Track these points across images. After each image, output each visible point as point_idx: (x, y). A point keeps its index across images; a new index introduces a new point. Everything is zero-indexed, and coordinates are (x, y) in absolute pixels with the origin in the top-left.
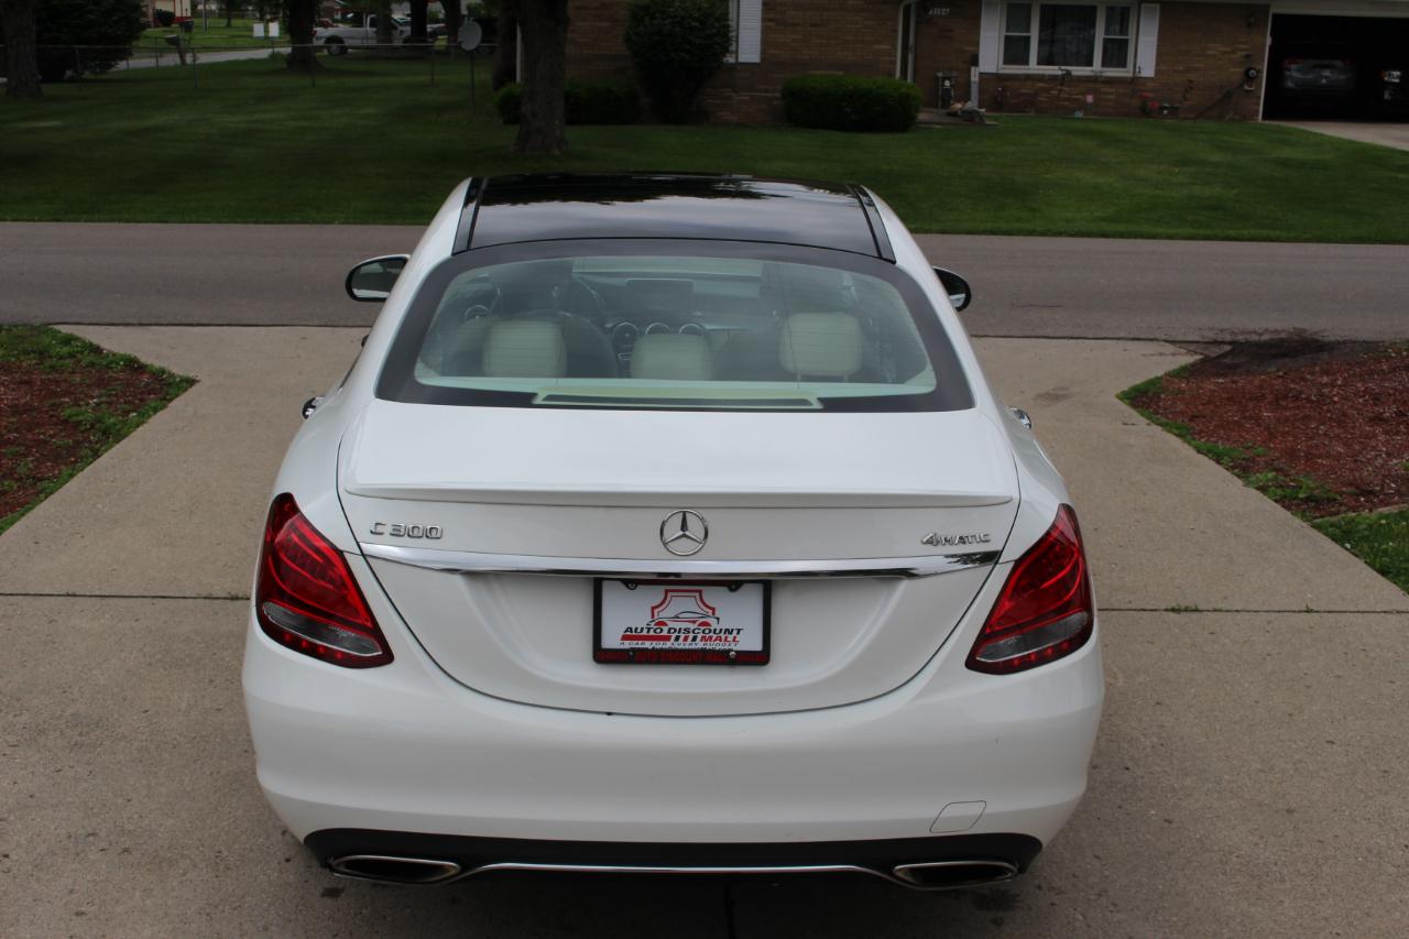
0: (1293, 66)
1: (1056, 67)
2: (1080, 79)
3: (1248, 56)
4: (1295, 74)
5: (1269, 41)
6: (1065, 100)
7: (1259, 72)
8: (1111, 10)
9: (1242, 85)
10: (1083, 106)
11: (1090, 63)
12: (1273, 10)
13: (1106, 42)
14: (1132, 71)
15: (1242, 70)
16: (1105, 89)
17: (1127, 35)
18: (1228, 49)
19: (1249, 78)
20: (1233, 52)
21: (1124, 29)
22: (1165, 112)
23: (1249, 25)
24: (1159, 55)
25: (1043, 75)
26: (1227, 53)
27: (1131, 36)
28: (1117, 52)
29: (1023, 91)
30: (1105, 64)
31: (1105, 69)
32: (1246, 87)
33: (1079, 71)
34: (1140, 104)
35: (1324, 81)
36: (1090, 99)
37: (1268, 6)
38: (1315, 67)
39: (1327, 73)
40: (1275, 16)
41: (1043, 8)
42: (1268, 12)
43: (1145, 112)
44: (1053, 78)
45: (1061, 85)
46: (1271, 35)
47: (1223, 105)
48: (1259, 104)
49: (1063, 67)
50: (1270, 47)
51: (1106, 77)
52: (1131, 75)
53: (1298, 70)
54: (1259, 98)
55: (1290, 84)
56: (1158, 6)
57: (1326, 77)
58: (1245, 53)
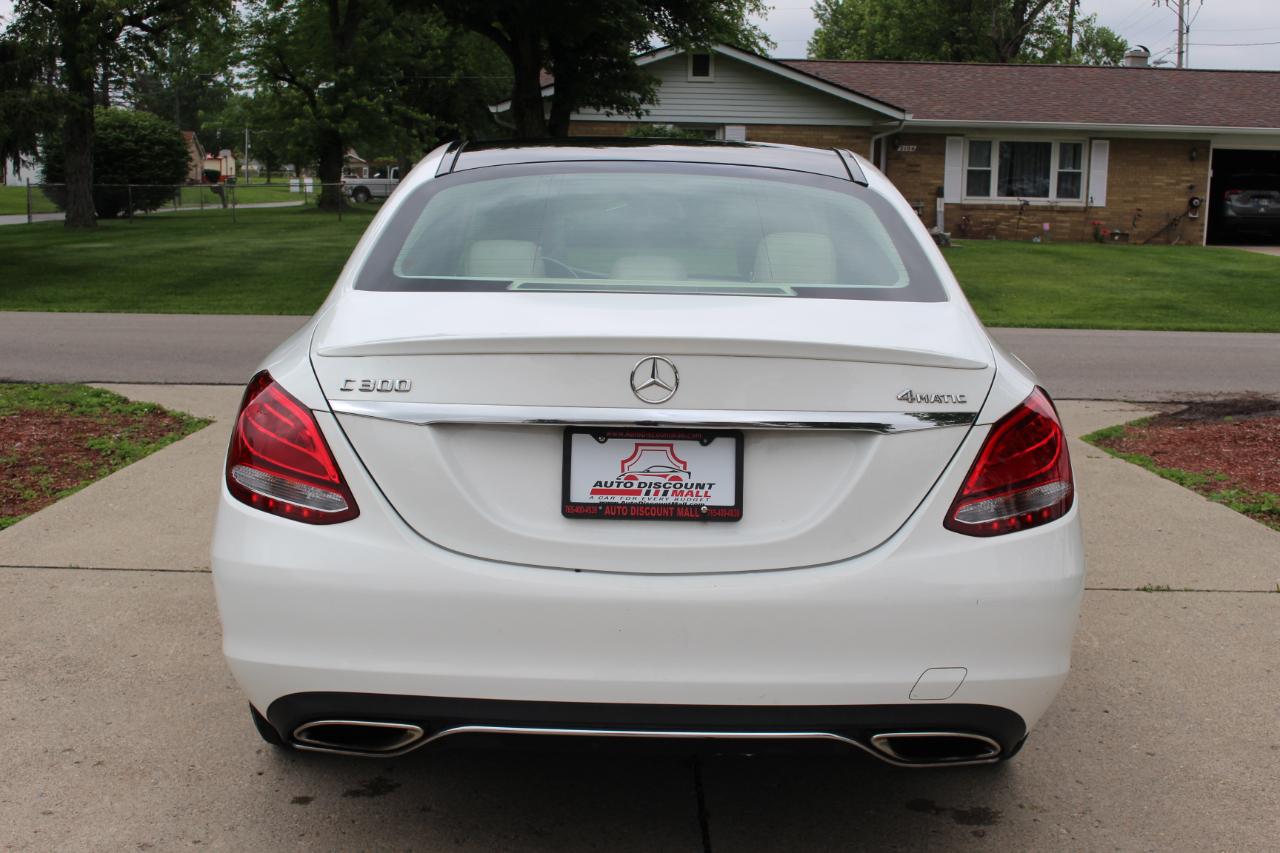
0: (1234, 197)
1: (1016, 198)
2: (1037, 209)
3: (1191, 187)
4: (1235, 203)
5: (1210, 173)
6: (1025, 228)
7: (1201, 201)
8: (1064, 147)
9: (1187, 213)
10: (1041, 233)
11: (1045, 194)
12: (1214, 146)
13: (1061, 176)
14: (1084, 201)
15: (1185, 200)
16: (1061, 217)
17: (1079, 168)
18: (1172, 181)
19: (1193, 206)
20: (1177, 184)
21: (1076, 163)
22: (1116, 238)
23: (1192, 159)
24: (1110, 186)
25: (1003, 206)
26: (1172, 184)
27: (1083, 170)
28: (1070, 185)
29: (984, 220)
30: (1060, 194)
31: (1059, 200)
32: (1191, 215)
33: (1035, 201)
34: (1096, 232)
35: (1262, 210)
36: (1046, 226)
37: (1209, 142)
38: (1254, 197)
39: (1265, 202)
40: (1215, 151)
41: (1002, 144)
42: (1208, 148)
43: (1098, 238)
44: (1013, 208)
45: (1020, 213)
46: (1213, 168)
47: (1169, 231)
48: (1202, 231)
49: (1021, 198)
50: (1212, 179)
51: (1062, 207)
52: (1083, 205)
53: (1238, 200)
54: (1203, 225)
55: (1231, 213)
56: (1107, 142)
57: (1264, 206)
58: (1189, 184)
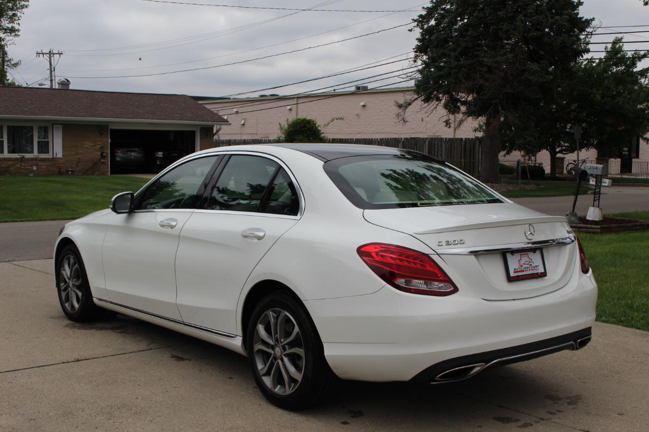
0: (119, 151)
1: (17, 154)
2: (29, 159)
3: (102, 147)
4: (120, 155)
5: (110, 141)
6: (23, 169)
7: (107, 154)
8: (40, 128)
9: (100, 160)
10: (32, 171)
11: (32, 152)
12: (111, 127)
13: (39, 142)
14: (52, 155)
15: (100, 153)
16: (40, 163)
17: (48, 138)
18: (93, 144)
19: (103, 157)
20: (95, 146)
21: (46, 136)
22: (70, 173)
23: (101, 134)
24: (64, 147)
25: (11, 158)
26: (92, 146)
27: (50, 140)
28: (44, 147)
29: (3, 166)
30: (39, 152)
31: (39, 155)
32: (102, 161)
33: (27, 156)
34: (57, 169)
35: (132, 157)
36: (35, 168)
37: (108, 126)
38: (128, 151)
39: (133, 154)
40: (111, 130)
41: (8, 127)
42: (108, 129)
43: (60, 173)
44: (16, 159)
45: (21, 162)
46: (110, 137)
47: (93, 169)
48: (108, 168)
49: (20, 154)
50: (110, 143)
51: (41, 158)
52: (51, 157)
53: (121, 153)
54: (108, 165)
55: (118, 159)
56: (61, 126)
57: (133, 156)
58: (99, 146)
